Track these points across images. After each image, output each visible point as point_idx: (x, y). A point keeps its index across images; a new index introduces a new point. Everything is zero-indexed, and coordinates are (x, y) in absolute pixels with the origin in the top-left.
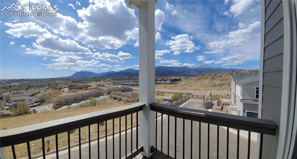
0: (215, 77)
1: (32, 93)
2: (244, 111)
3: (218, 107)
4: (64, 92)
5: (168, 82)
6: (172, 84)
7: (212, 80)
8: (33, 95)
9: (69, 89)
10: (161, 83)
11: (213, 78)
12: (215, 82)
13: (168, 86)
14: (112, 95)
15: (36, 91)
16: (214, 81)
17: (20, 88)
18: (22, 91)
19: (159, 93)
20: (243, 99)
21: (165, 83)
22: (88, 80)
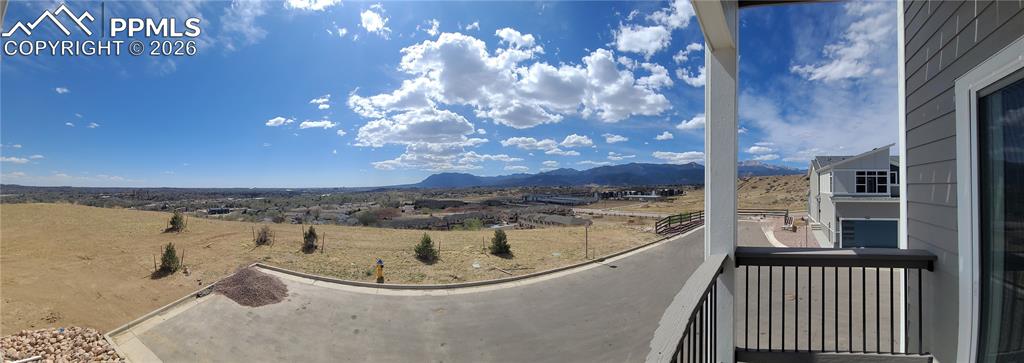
0: (775, 184)
1: (349, 210)
2: (838, 219)
3: (787, 226)
4: (403, 211)
5: (654, 195)
6: (662, 201)
7: (768, 191)
8: (350, 213)
9: (415, 208)
10: (637, 199)
11: (772, 187)
12: (774, 194)
13: (654, 205)
14: (523, 222)
15: (355, 207)
16: (772, 194)
17: (332, 201)
18: (335, 206)
19: (632, 219)
20: (835, 196)
21: (646, 200)
22: (459, 191)
